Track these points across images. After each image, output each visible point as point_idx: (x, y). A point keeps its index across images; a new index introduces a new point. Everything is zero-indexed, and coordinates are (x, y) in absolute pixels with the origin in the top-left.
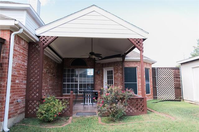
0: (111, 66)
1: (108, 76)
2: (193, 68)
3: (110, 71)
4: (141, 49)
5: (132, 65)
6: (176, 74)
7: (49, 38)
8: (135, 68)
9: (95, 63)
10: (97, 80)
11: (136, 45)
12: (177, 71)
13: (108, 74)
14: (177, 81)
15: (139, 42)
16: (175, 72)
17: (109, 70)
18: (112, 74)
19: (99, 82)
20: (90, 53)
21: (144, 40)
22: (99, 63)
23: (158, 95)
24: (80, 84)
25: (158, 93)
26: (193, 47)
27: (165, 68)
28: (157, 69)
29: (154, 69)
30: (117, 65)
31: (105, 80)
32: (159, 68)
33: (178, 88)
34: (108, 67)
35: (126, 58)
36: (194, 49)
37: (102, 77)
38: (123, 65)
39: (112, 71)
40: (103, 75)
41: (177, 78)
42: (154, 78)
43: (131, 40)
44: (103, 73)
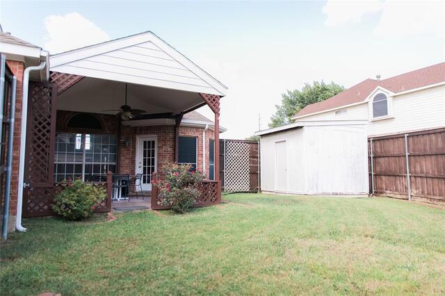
0: (153, 133)
1: (145, 152)
2: (276, 143)
3: (149, 142)
4: (216, 110)
5: (191, 134)
6: (253, 152)
7: (69, 76)
8: (194, 139)
9: (120, 124)
10: (122, 158)
11: (208, 101)
12: (254, 146)
13: (145, 147)
14: (254, 162)
15: (214, 100)
16: (252, 148)
17: (148, 140)
18: (153, 147)
19: (127, 161)
20: (122, 107)
21: (221, 97)
22: (128, 126)
23: (225, 184)
24: (86, 165)
25: (225, 181)
26: (276, 106)
27: (238, 141)
28: (226, 142)
29: (222, 142)
30: (165, 132)
31: (139, 159)
32: (230, 141)
33: (255, 174)
34: (147, 133)
35: (182, 121)
36: (276, 110)
37: (134, 153)
38: (175, 133)
39: (153, 142)
40: (134, 148)
41: (254, 157)
42: (221, 156)
43: (204, 96)
44: (135, 146)
